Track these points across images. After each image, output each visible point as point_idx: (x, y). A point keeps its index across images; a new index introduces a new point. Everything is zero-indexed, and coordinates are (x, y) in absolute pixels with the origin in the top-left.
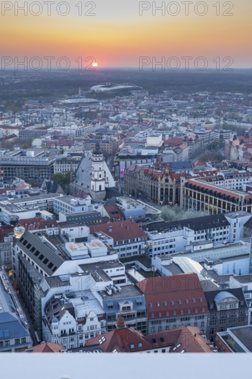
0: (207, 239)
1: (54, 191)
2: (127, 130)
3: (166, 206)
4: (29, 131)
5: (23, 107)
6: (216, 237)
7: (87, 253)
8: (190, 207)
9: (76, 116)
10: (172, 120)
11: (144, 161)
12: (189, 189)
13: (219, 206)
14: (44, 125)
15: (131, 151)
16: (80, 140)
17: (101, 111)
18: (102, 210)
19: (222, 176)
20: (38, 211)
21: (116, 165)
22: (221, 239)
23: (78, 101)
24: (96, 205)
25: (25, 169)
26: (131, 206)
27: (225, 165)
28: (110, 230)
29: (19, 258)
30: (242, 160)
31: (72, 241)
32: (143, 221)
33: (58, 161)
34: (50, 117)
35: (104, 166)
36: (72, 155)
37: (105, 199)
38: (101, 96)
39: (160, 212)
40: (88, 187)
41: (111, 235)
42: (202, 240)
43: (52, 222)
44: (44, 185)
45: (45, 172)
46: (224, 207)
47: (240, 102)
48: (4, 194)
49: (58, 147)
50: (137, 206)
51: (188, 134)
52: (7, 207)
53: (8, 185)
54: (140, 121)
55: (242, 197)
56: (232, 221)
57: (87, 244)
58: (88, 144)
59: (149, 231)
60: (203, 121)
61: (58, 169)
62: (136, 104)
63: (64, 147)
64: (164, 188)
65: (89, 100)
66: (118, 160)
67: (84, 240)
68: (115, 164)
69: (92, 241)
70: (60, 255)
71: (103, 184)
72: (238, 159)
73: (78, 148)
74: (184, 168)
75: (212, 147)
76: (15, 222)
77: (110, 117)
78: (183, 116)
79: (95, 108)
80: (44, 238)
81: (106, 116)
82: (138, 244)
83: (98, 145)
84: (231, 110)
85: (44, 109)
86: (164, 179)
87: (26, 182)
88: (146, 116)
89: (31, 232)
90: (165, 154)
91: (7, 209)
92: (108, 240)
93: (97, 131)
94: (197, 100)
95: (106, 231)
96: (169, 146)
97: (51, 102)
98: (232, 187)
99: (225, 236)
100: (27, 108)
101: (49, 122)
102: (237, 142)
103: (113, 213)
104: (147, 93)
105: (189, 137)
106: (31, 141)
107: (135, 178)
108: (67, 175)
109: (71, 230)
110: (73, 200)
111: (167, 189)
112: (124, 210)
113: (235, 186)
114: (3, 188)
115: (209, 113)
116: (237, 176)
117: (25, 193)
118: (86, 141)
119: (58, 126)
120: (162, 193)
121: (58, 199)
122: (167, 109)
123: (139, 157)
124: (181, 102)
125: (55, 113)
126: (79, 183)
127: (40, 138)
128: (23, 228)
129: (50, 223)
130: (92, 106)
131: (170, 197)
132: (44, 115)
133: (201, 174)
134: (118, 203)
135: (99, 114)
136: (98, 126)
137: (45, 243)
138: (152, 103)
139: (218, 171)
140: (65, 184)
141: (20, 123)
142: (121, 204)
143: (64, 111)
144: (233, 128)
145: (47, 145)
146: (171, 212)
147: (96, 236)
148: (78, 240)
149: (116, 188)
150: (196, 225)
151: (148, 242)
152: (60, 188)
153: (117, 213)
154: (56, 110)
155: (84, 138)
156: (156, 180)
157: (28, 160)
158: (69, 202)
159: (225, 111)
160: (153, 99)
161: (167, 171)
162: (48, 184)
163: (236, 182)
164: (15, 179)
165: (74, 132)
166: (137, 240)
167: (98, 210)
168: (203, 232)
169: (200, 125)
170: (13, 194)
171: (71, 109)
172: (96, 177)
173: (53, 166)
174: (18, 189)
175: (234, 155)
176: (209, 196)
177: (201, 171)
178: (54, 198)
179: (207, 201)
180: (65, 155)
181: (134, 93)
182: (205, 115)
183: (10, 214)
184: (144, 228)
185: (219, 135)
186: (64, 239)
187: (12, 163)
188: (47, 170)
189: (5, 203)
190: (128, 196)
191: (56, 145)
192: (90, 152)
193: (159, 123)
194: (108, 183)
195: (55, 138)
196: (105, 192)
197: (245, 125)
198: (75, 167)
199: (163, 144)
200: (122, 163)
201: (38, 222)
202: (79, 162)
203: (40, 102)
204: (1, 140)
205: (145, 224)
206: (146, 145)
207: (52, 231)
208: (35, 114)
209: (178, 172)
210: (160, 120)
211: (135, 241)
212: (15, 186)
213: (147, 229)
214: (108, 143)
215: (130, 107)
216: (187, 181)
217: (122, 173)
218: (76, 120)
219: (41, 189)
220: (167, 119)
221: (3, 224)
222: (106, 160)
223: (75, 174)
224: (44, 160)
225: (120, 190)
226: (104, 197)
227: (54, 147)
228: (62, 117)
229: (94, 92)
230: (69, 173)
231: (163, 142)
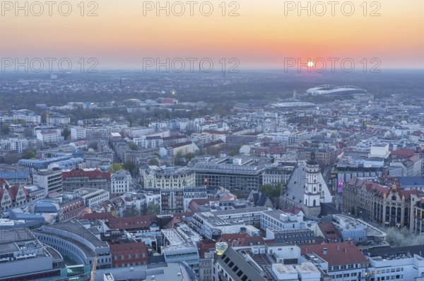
1: (262, 204)
2: (348, 138)
3: (393, 228)
4: (236, 137)
5: (232, 110)
7: (296, 277)
8: (422, 231)
9: (289, 122)
10: (401, 128)
11: (367, 174)
12: (422, 209)
14: (253, 131)
15: (351, 162)
16: (293, 148)
17: (318, 116)
18: (315, 227)
20: (244, 226)
21: (334, 178)
23: (292, 104)
24: (309, 222)
25: (231, 178)
26: (350, 226)
28: (325, 253)
29: (220, 277)
31: (281, 261)
33: (268, 171)
34: (261, 122)
35: (320, 178)
36: (284, 164)
37: (319, 216)
38: (318, 99)
39: (384, 234)
40: (300, 202)
41: (326, 258)
43: (260, 239)
44: (251, 197)
45: (253, 182)
48: (206, 205)
49: (268, 155)
50: (357, 226)
51: (421, 145)
52: (209, 219)
53: (212, 195)
54: (363, 128)
57: (296, 266)
58: (302, 152)
59: (371, 256)
61: (268, 180)
62: (359, 109)
63: (275, 156)
64: (391, 206)
65: (305, 104)
66: (336, 172)
67: (294, 262)
68: (333, 176)
69: (303, 264)
70: (265, 277)
71: (317, 198)
73: (290, 157)
74: (415, 184)
76: (217, 237)
77: (329, 124)
78: (415, 123)
79: (311, 113)
80: (248, 257)
81: (324, 122)
82: (357, 271)
83: (313, 154)
85: (254, 113)
86: (391, 195)
87: (231, 192)
88: (370, 123)
89: (235, 248)
90: (392, 167)
91: (209, 221)
92: (322, 264)
93: (312, 138)
95: (320, 254)
96: (397, 158)
97: (263, 106)
100: (236, 111)
101: (259, 128)
103: (328, 233)
104: (372, 97)
105: (423, 148)
106: (239, 148)
107: (356, 193)
108: (276, 187)
109: (279, 249)
110: (283, 215)
111: (393, 208)
112: (342, 230)
114: (206, 198)
118: (300, 150)
119: (268, 132)
120: (388, 213)
121: (266, 213)
122: (395, 115)
123: (361, 169)
124: (413, 107)
125: (266, 118)
126: (290, 197)
127: (249, 144)
128: (225, 244)
129: (256, 240)
130: (308, 111)
131: (397, 218)
132: (254, 119)
134: (335, 221)
135: (316, 120)
136: (314, 133)
137: (250, 262)
138: (378, 108)
140: (274, 196)
141: (227, 128)
142: (338, 223)
143: (276, 116)
145: (255, 152)
146: (399, 236)
147: (308, 258)
148: (287, 262)
149: (333, 204)
151: (370, 269)
152: (268, 201)
153: (333, 232)
154: (268, 115)
155: (297, 146)
156: (381, 196)
157: (235, 168)
158: (278, 218)
160: (378, 104)
161: (394, 187)
162: (256, 196)
164: (220, 189)
165: (287, 138)
166: (357, 266)
167: (311, 228)
170: (216, 205)
171: (284, 113)
172: (310, 190)
173: (261, 176)
174: (223, 200)
178: (261, 212)
180: (276, 164)
181: (356, 96)
183: (213, 227)
184: (365, 252)
186: (271, 259)
187: (217, 171)
188: (255, 180)
189: (207, 214)
190: (346, 214)
191: (266, 153)
192: (304, 162)
193: (386, 131)
194: (323, 198)
195: (265, 145)
196: (320, 208)
198: (286, 178)
199: (390, 155)
200: (341, 175)
201: (242, 238)
202: (290, 173)
203: (250, 105)
204: (206, 145)
205: (367, 248)
206: (369, 156)
207: (257, 249)
208: (244, 118)
209: (408, 189)
210: (386, 128)
211: (354, 267)
212: (219, 197)
213: (369, 254)
214: (325, 152)
215: (352, 112)
216: (419, 200)
217: (340, 187)
218: (289, 126)
219: (248, 201)
220: (396, 127)
221: (204, 238)
222: (322, 172)
223: (286, 186)
224: (252, 169)
225: (337, 206)
226: (319, 213)
227: (264, 155)
228: (274, 122)
229: (310, 95)
230: (279, 185)
231: (390, 152)
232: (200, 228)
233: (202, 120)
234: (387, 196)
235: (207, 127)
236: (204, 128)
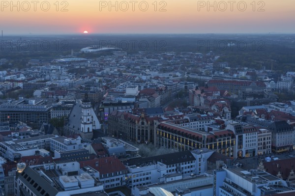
0: (177, 172)
1: (51, 133)
2: (110, 83)
3: (143, 145)
4: (30, 84)
5: (27, 64)
6: (185, 170)
7: (77, 184)
8: (163, 145)
9: (69, 72)
10: (146, 75)
11: (124, 107)
12: (161, 130)
13: (186, 144)
14: (43, 79)
15: (113, 99)
16: (72, 91)
17: (90, 67)
18: (89, 148)
19: (187, 119)
20: (38, 149)
21: (102, 111)
22: (189, 172)
23: (71, 60)
24: (85, 144)
25: (28, 114)
26: (114, 145)
27: (190, 110)
28: (97, 165)
29: (20, 189)
30: (204, 106)
31: (65, 174)
32: (124, 157)
33: (55, 108)
34: (48, 72)
35: (92, 112)
36: (66, 103)
37: (92, 139)
38: (89, 56)
39: (137, 149)
40: (79, 129)
41: (97, 169)
42: (173, 173)
43: (49, 159)
44: (42, 128)
45: (44, 117)
46: (190, 145)
47: (199, 60)
48: (9, 135)
49: (55, 97)
50: (118, 145)
51: (159, 86)
52: (11, 146)
53: (13, 128)
54: (121, 75)
55: (204, 136)
56: (197, 156)
57: (77, 177)
58: (79, 94)
59: (129, 165)
60: (171, 75)
61: (54, 115)
62: (117, 62)
63: (59, 97)
64: (141, 129)
65: (80, 59)
66: (103, 107)
67: (75, 173)
69: (81, 174)
70: (55, 186)
71: (90, 126)
72: (200, 105)
73: (70, 98)
74: (157, 113)
75: (179, 95)
76: (19, 159)
77: (97, 73)
78: (155, 71)
79: (84, 66)
80: (42, 173)
81: (93, 72)
82: (120, 177)
83: (86, 95)
84: (193, 66)
85: (43, 67)
86: (141, 122)
87: (28, 125)
88: (125, 71)
89: (32, 167)
90: (141, 101)
91: (11, 148)
92: (95, 174)
93: (85, 83)
94: (165, 59)
95: (93, 166)
96: (144, 96)
97: (49, 61)
98: (196, 128)
99: (192, 169)
100: (30, 65)
101: (47, 77)
102: (199, 92)
103: (99, 151)
104: (126, 53)
105: (160, 88)
106: (33, 92)
107: (117, 121)
108: (61, 119)
109: (64, 165)
110: (66, 140)
111: (143, 130)
112: (108, 148)
113: (199, 127)
114: (9, 130)
115: (176, 68)
116: (200, 119)
117: (27, 134)
118: (77, 92)
119: (54, 80)
120: (139, 134)
121: (53, 139)
122: (142, 65)
123: (120, 104)
124: (153, 60)
126: (71, 126)
127: (40, 89)
128: (24, 164)
129: (47, 159)
130: (82, 64)
131: (145, 137)
132: (43, 71)
133: (171, 118)
134: (103, 142)
135: (88, 70)
136: (87, 80)
137: (43, 176)
138: (130, 61)
139: (184, 115)
140: (60, 126)
142: (106, 143)
143: (60, 68)
144: (195, 81)
145: (45, 95)
146: (147, 150)
147: (85, 170)
149: (101, 130)
150: (168, 160)
151: (128, 174)
152: (55, 130)
153: (102, 150)
154: (53, 67)
155: (75, 89)
156: (134, 123)
157: (30, 107)
158: (63, 142)
159: (188, 67)
160: (130, 58)
161: (143, 115)
162: (46, 127)
163: (199, 124)
164: (19, 123)
165: (68, 84)
166: (119, 173)
167: (87, 148)
168: (173, 166)
169: (168, 78)
170: (17, 135)
171: (65, 66)
172: (85, 120)
173: (50, 112)
174: (22, 131)
175: (196, 102)
176: (178, 136)
177: (170, 115)
178: (51, 138)
179: (176, 140)
180: (60, 103)
181: (115, 53)
182: (172, 70)
183: (15, 152)
184: (125, 163)
185: (184, 86)
186: (58, 173)
187: (17, 110)
188: (45, 115)
189: (10, 143)
190: (111, 136)
191: (53, 95)
192: (81, 101)
193: (136, 77)
194: (95, 126)
195: (52, 89)
196: (92, 133)
197: (205, 78)
198: (68, 113)
199: (139, 94)
200: (106, 109)
201: (37, 159)
202: (71, 109)
203: (40, 61)
204: (8, 91)
205: (126, 160)
206: (125, 94)
207: (48, 166)
208: (36, 70)
209: (152, 116)
210: (136, 74)
211: (118, 174)
212: (18, 129)
213: (127, 164)
214: (95, 93)
215: (112, 64)
216: (159, 124)
217: (106, 117)
218: (69, 75)
219: (40, 131)
220: (142, 74)
221: (8, 160)
222: (93, 107)
223: (68, 118)
224: (43, 107)
225: (105, 131)
226: (92, 137)
227: (51, 96)
228: (57, 73)
229: (83, 52)
230: (63, 118)
231: (139, 92)
232: (5, 153)
233: (5, 72)
234: (138, 122)
235: (8, 77)
236: (6, 78)
